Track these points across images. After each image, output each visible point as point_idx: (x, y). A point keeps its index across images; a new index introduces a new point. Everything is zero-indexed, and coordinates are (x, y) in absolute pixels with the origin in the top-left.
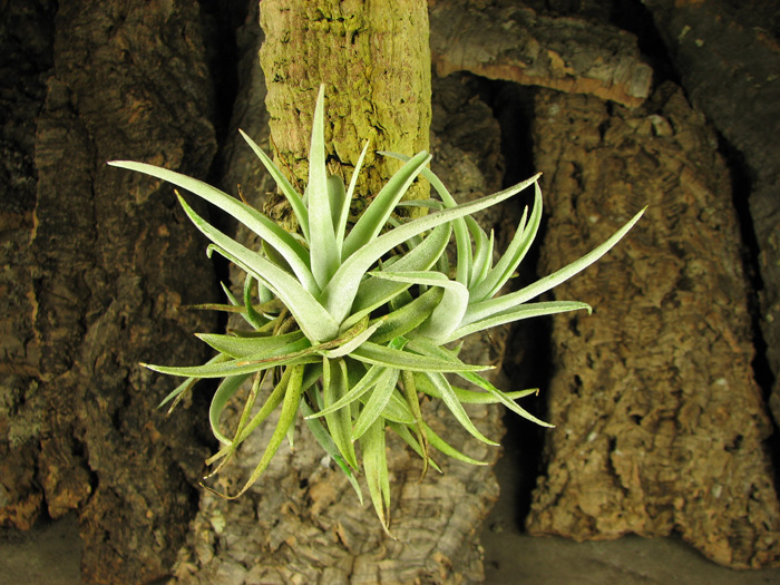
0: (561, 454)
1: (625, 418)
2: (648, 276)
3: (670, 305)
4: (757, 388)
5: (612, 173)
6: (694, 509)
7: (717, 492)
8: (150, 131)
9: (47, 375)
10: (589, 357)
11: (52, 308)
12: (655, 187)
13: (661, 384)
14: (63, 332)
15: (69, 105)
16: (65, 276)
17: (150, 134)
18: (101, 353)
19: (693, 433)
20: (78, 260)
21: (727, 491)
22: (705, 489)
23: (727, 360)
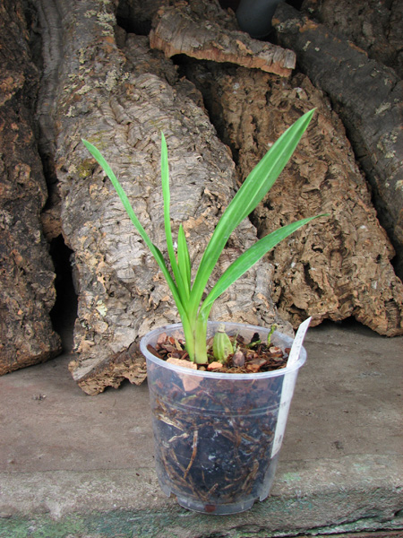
1: (312, 251)
2: (310, 172)
3: (326, 188)
4: (383, 230)
5: (277, 119)
6: (363, 298)
7: (375, 286)
10: (281, 223)
13: (327, 233)
19: (354, 255)
21: (379, 285)
22: (368, 285)
23: (364, 216)
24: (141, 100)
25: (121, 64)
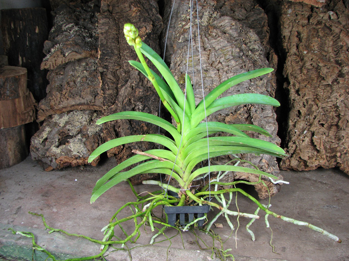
0: (293, 139)
1: (318, 125)
2: (327, 73)
3: (335, 83)
5: (313, 34)
6: (344, 157)
8: (140, 19)
9: (106, 107)
10: (304, 104)
11: (107, 83)
12: (330, 40)
13: (331, 113)
14: (110, 92)
15: (109, 11)
16: (111, 71)
17: (140, 20)
18: (125, 98)
19: (344, 130)
20: (115, 66)
24: (217, 36)
25: (213, 6)
